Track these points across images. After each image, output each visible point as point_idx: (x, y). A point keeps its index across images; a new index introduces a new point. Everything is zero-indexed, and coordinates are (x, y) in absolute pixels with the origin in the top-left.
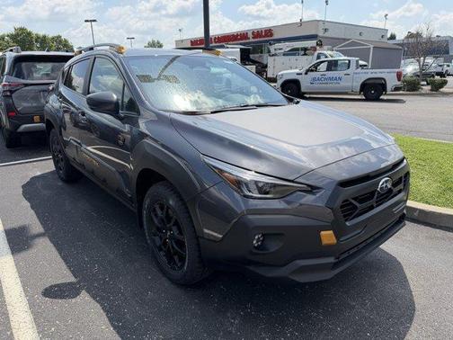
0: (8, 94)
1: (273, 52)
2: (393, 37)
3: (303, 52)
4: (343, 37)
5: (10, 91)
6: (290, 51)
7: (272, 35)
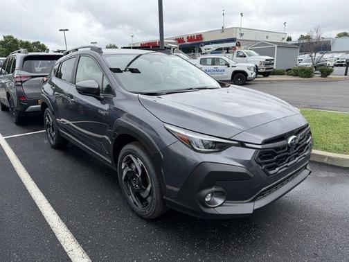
0: (20, 84)
1: (204, 51)
2: (289, 39)
3: (226, 51)
4: (254, 39)
5: (21, 82)
6: (216, 50)
7: (202, 39)
